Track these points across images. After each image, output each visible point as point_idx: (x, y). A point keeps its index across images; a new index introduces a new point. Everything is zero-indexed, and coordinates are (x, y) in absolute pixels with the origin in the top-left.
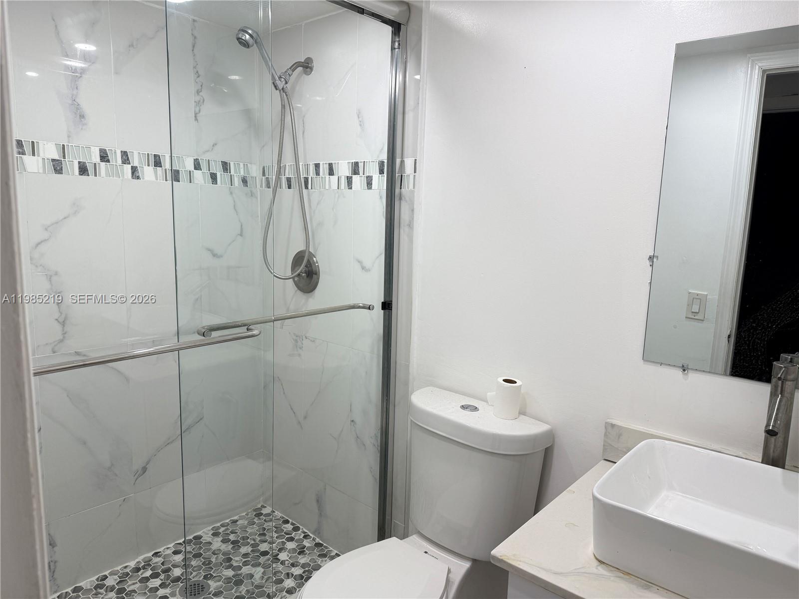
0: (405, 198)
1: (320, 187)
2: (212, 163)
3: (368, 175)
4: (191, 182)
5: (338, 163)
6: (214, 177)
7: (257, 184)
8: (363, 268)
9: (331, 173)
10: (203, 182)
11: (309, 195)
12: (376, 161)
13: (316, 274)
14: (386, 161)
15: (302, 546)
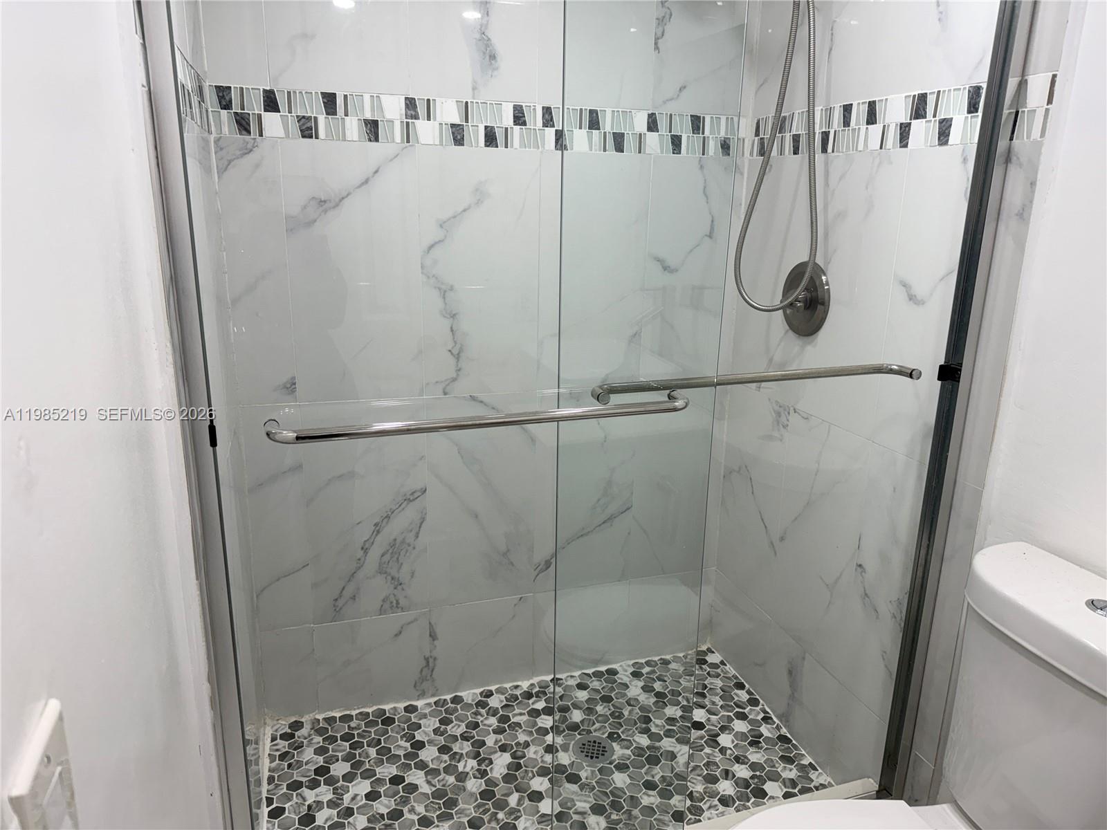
0: (1018, 158)
1: (848, 148)
2: (676, 119)
3: (943, 117)
4: (640, 152)
5: (887, 99)
6: (676, 142)
7: (745, 150)
8: (911, 298)
9: (871, 119)
10: (659, 151)
11: (827, 164)
12: (965, 88)
13: (823, 304)
14: (985, 86)
15: (756, 733)
